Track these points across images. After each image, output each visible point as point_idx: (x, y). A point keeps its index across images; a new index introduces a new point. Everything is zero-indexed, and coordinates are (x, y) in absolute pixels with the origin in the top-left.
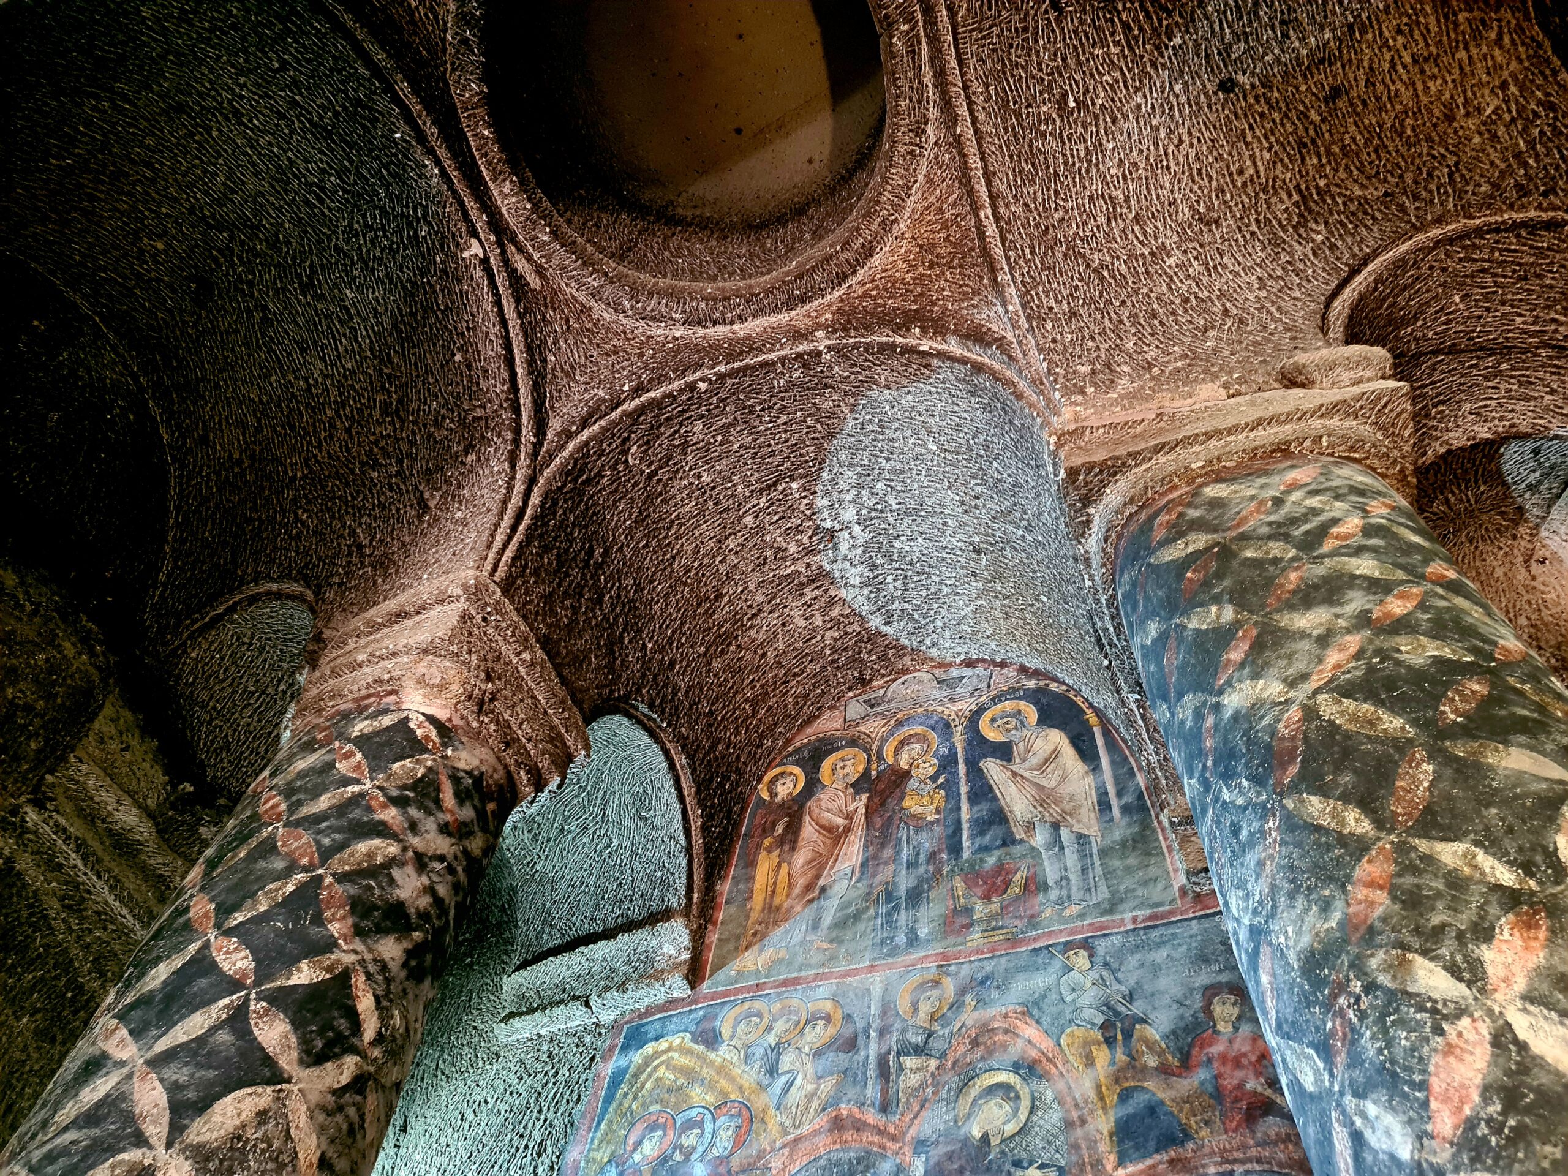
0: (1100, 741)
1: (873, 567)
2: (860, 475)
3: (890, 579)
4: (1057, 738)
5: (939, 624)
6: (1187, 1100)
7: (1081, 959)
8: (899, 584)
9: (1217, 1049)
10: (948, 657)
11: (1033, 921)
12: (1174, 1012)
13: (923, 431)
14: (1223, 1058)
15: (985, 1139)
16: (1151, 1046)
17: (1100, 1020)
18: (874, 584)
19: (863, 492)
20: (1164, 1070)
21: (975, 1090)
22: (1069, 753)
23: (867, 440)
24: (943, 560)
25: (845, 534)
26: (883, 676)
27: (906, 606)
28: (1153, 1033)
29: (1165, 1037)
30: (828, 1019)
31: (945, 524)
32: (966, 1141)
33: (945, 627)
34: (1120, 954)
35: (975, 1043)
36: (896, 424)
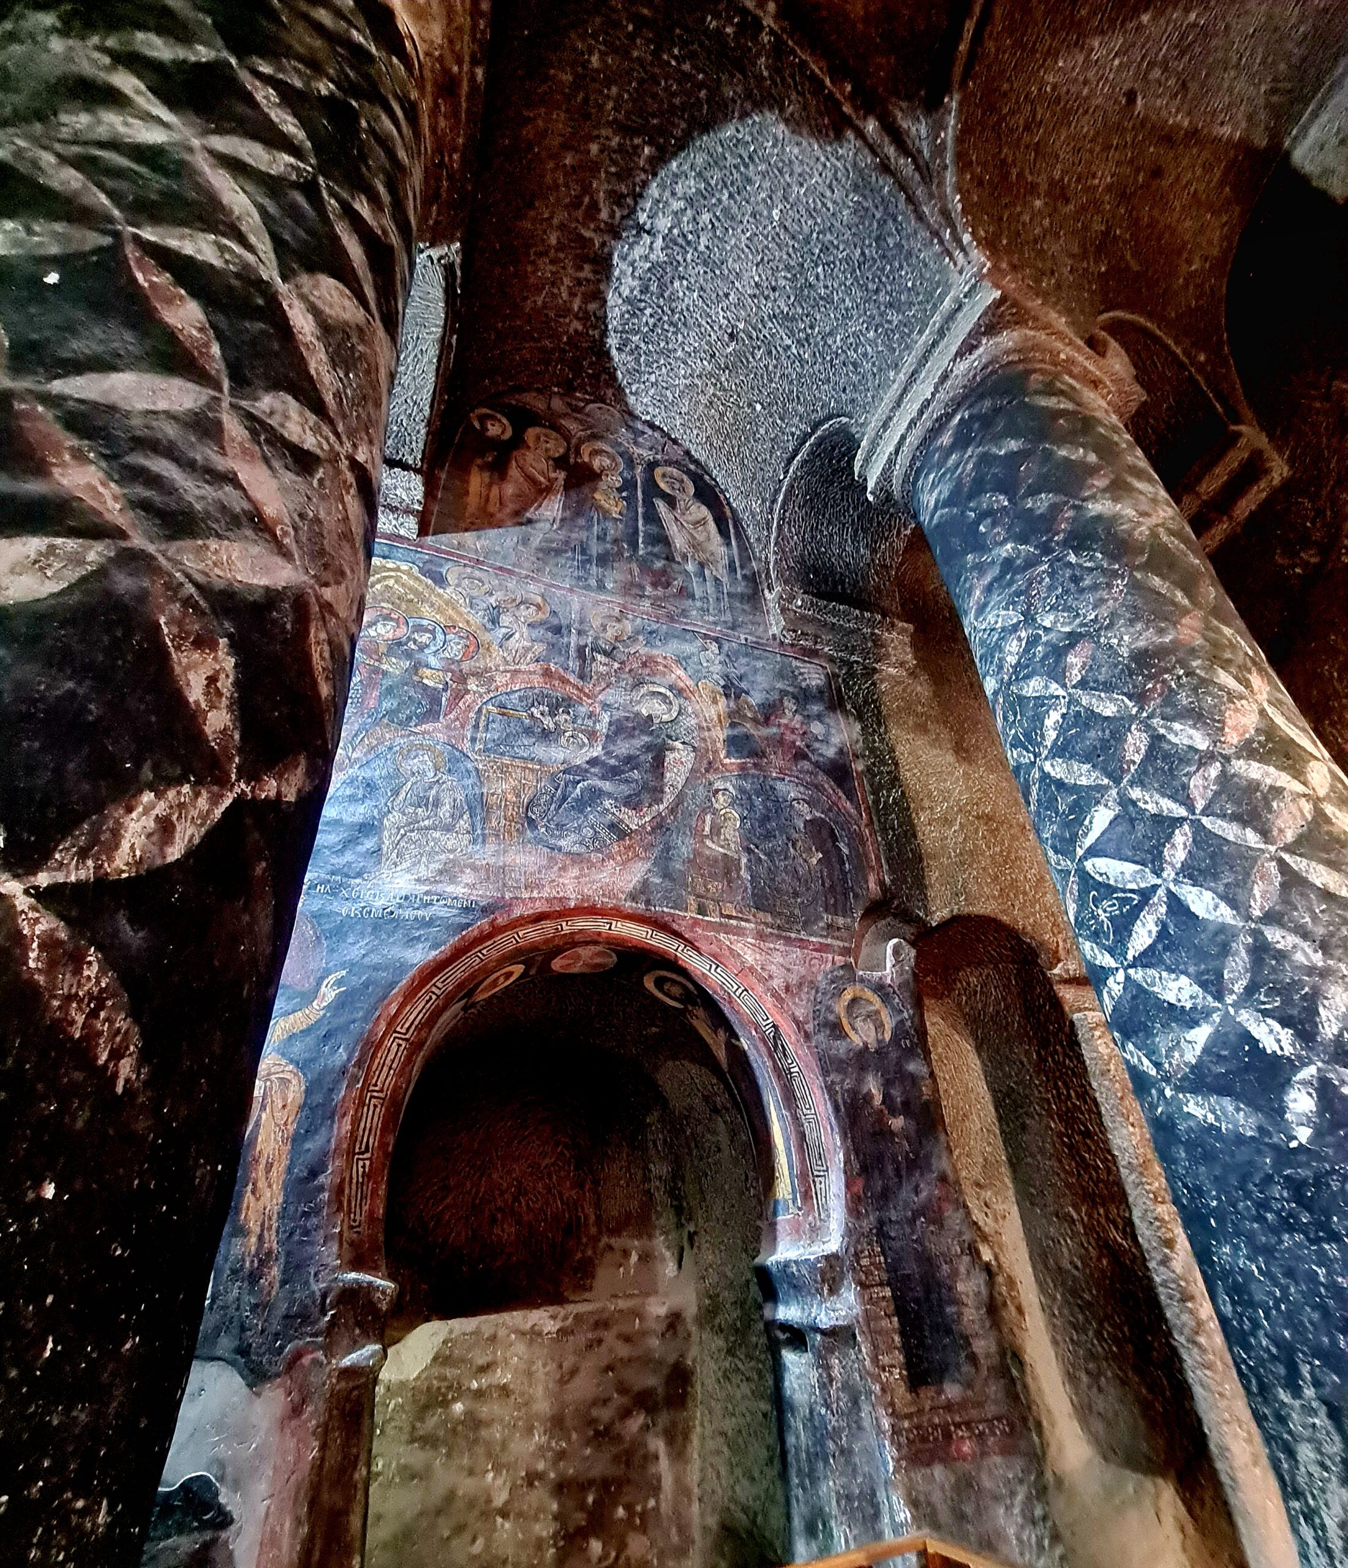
0: (732, 531)
1: (645, 290)
2: (699, 191)
3: (648, 311)
4: (704, 512)
5: (653, 378)
6: (767, 739)
7: (714, 647)
8: (651, 321)
9: (784, 721)
10: (638, 410)
11: (684, 613)
12: (764, 695)
13: (780, 194)
14: (786, 726)
15: (650, 717)
16: (750, 707)
17: (722, 683)
18: (634, 306)
19: (689, 211)
20: (755, 720)
21: (643, 690)
22: (712, 526)
23: (731, 160)
24: (699, 326)
25: (646, 239)
26: (586, 392)
27: (642, 345)
28: (753, 701)
29: (759, 705)
30: (539, 608)
31: (727, 295)
32: (638, 714)
33: (654, 384)
34: (737, 653)
35: (644, 665)
36: (762, 167)
